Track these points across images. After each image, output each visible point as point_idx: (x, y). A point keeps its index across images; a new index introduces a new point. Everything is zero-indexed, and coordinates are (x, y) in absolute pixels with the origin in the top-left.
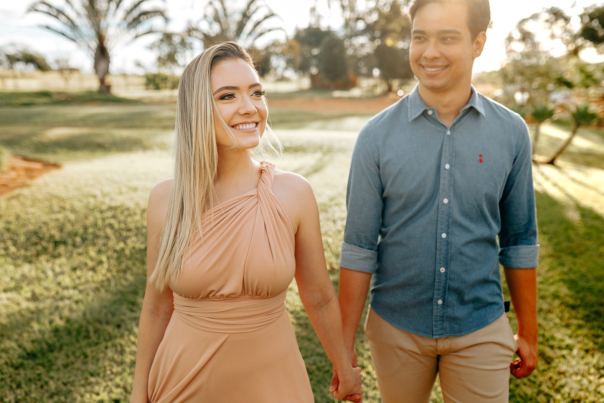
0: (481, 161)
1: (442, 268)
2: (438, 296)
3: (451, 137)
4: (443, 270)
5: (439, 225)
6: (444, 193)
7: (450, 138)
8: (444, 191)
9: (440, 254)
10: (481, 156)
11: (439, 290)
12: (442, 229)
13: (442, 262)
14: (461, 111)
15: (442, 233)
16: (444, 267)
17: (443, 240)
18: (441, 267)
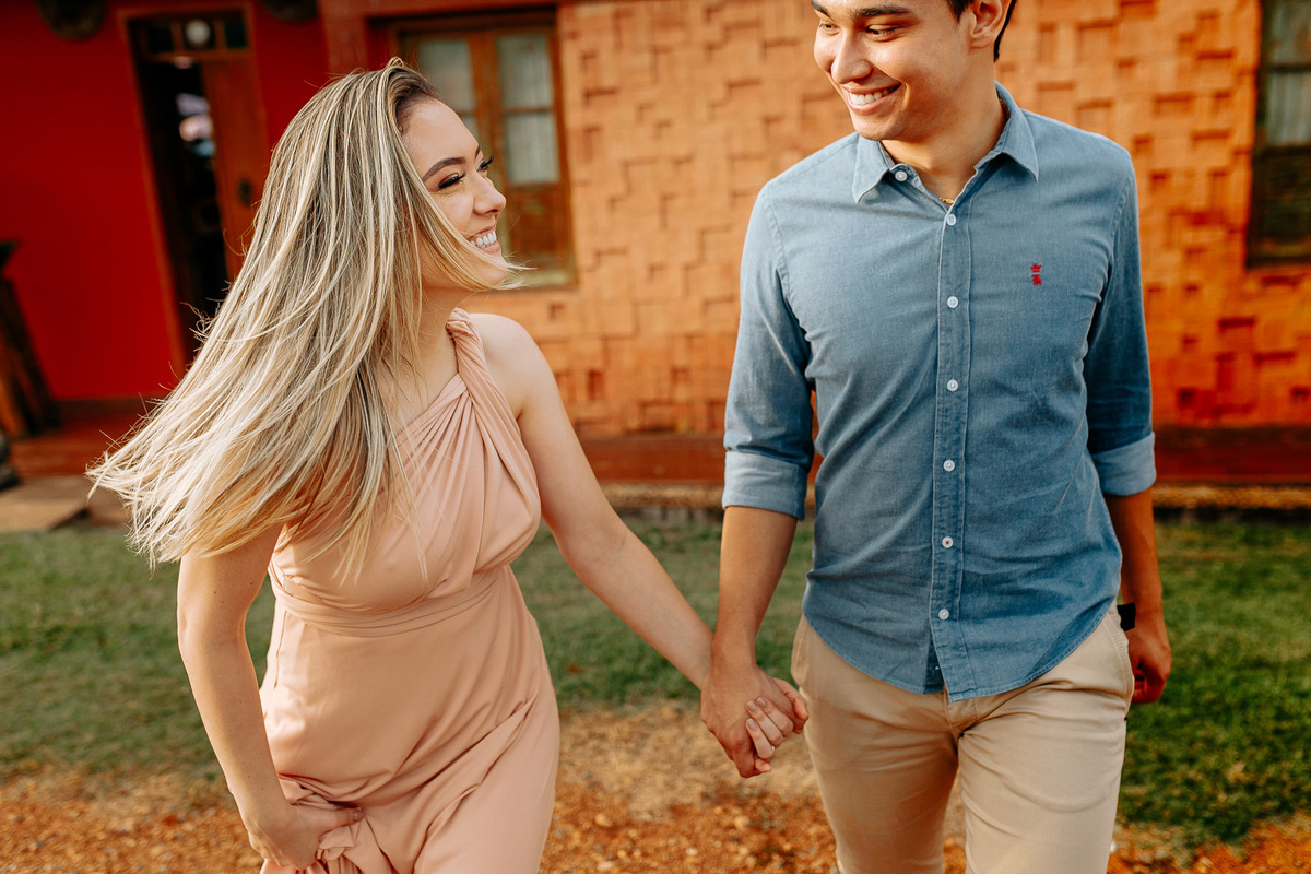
0: (1037, 280)
1: (947, 539)
2: (939, 602)
3: (959, 230)
4: (948, 542)
5: (937, 442)
6: (949, 366)
7: (956, 233)
8: (947, 361)
9: (940, 508)
10: (1036, 268)
11: (941, 587)
12: (944, 450)
13: (945, 525)
14: (976, 167)
15: (945, 460)
16: (952, 537)
17: (947, 477)
18: (944, 535)
